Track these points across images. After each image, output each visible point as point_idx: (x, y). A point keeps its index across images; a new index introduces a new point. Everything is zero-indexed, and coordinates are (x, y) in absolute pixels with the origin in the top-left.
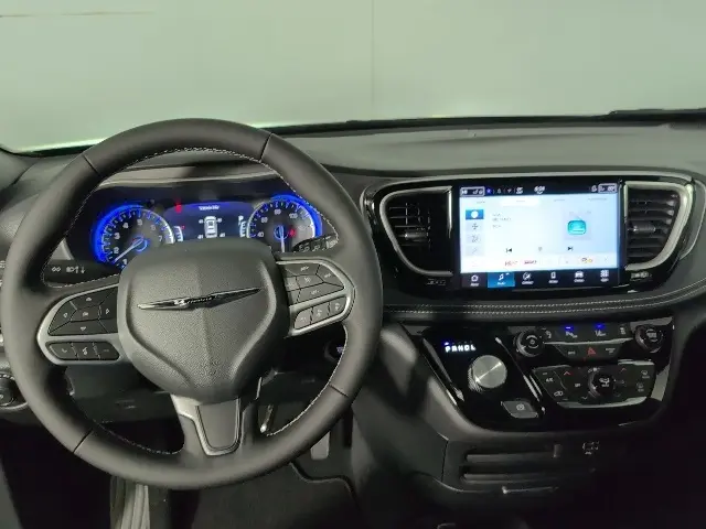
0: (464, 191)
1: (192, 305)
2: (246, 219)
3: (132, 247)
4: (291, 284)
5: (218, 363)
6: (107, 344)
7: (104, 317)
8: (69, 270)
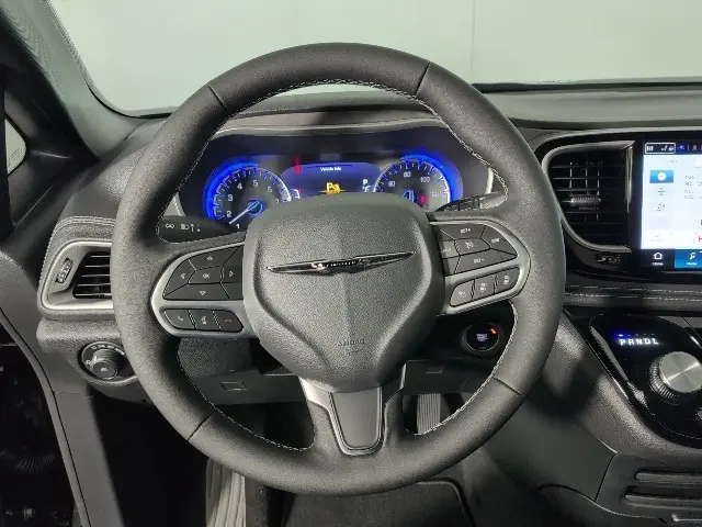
0: (648, 148)
1: (332, 269)
2: (371, 183)
3: (247, 210)
4: (449, 250)
5: (362, 342)
6: (229, 313)
7: (227, 282)
8: (183, 227)
